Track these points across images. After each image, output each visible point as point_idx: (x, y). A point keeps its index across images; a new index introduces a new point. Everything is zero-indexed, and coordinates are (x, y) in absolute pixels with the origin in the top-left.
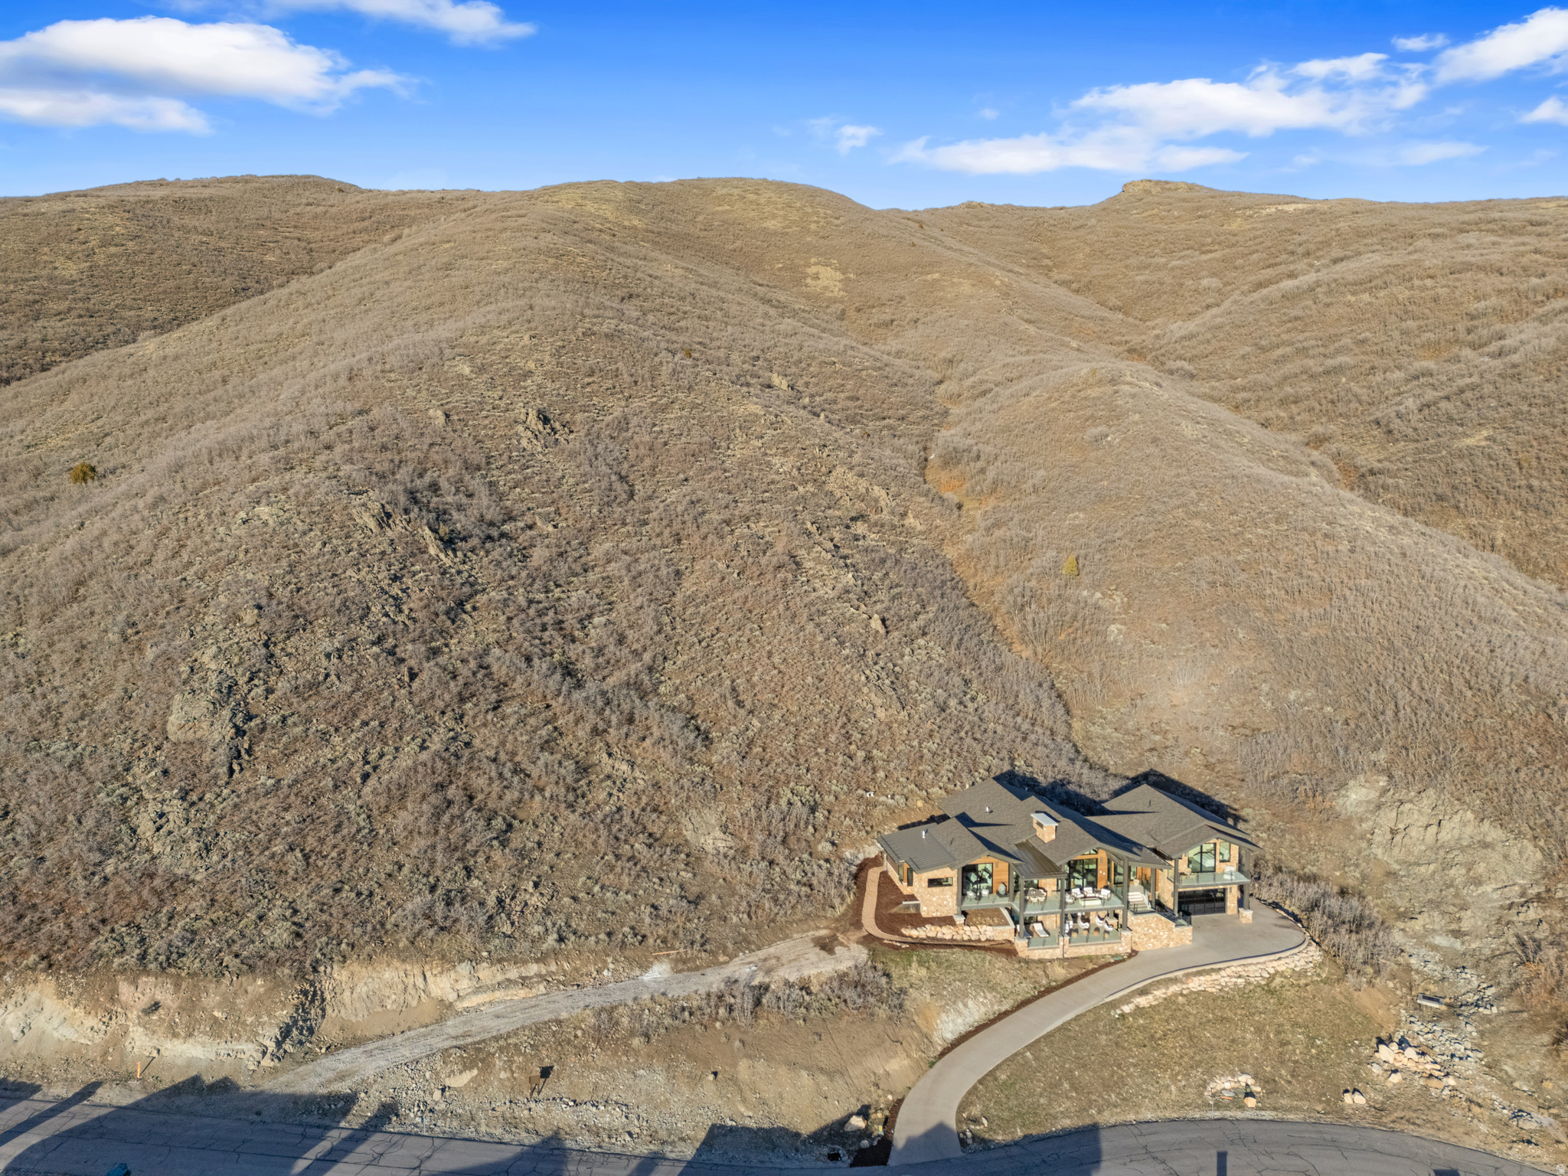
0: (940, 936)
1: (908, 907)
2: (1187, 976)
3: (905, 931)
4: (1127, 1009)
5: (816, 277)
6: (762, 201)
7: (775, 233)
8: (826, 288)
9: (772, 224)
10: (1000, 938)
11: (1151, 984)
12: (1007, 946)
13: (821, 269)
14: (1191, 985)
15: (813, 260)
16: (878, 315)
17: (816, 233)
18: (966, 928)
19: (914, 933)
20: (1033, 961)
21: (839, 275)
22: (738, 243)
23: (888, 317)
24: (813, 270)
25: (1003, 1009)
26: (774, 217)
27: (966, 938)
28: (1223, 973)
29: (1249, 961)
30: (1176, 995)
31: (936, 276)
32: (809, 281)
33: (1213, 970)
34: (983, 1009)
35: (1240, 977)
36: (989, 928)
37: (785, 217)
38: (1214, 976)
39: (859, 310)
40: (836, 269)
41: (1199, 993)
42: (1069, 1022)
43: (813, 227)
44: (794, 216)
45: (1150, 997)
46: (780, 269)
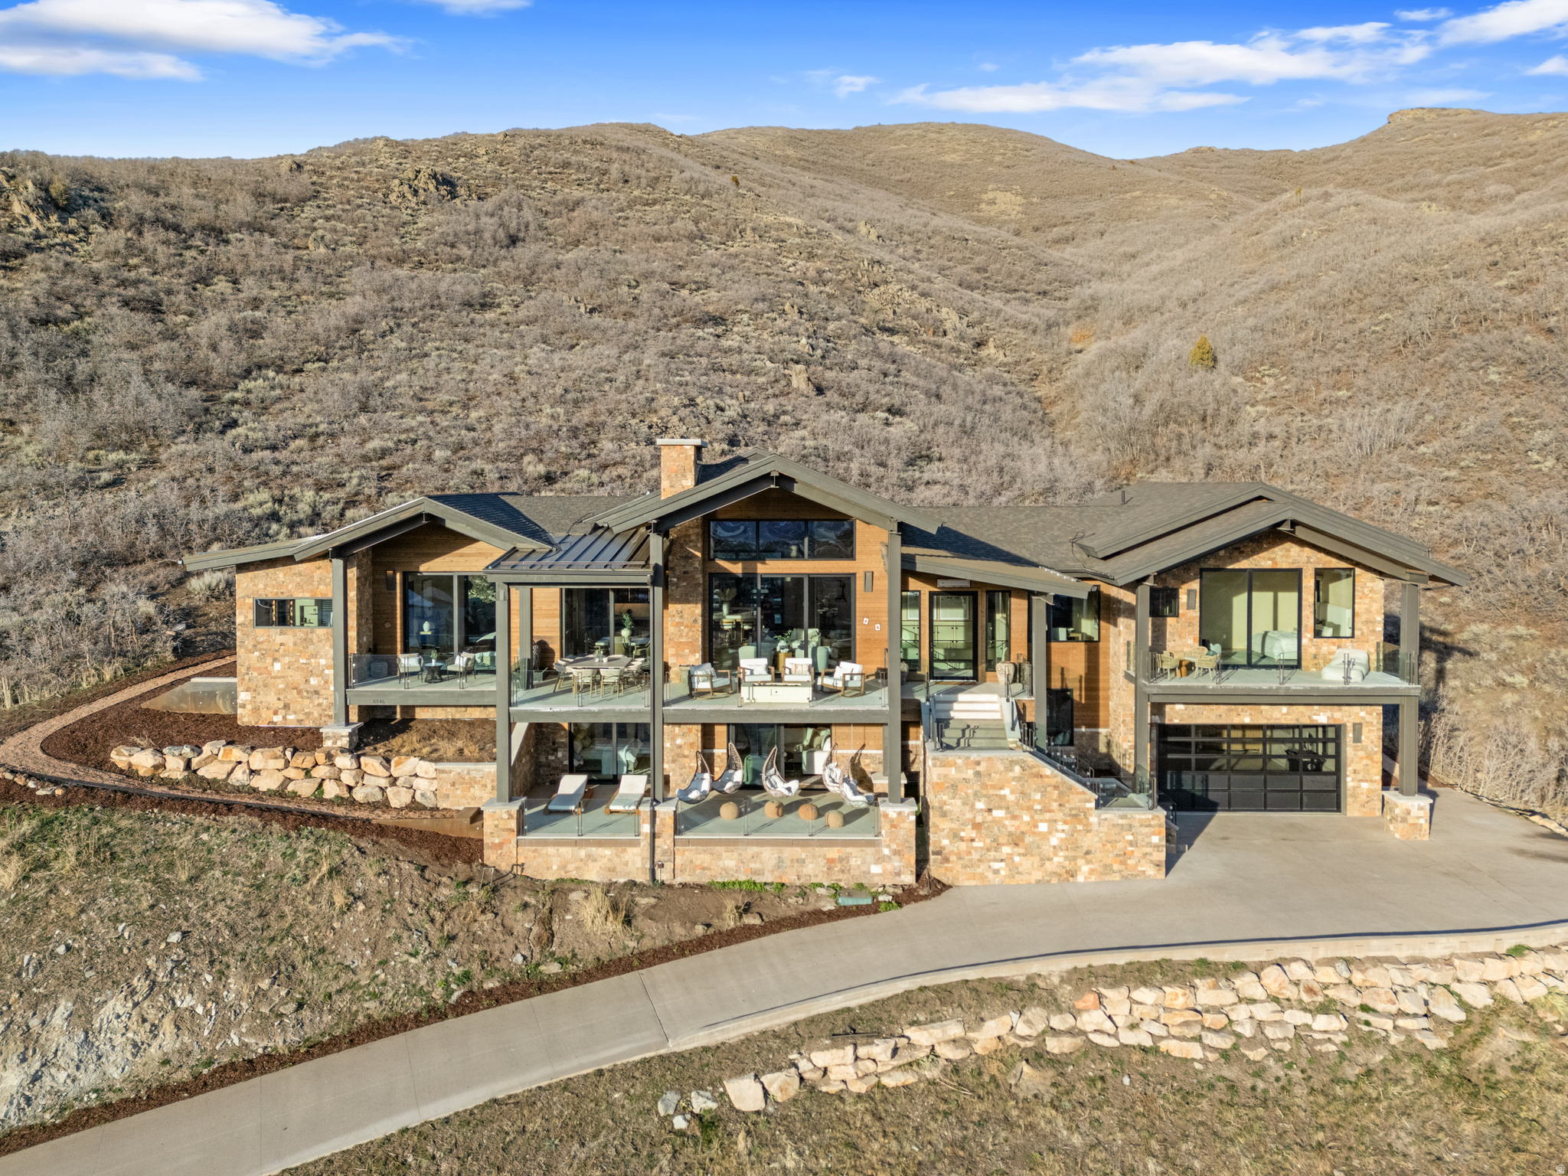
0: (240, 777)
1: (211, 695)
2: (1084, 980)
3: (120, 757)
4: (745, 1093)
5: (993, 202)
6: (944, 138)
7: (952, 165)
8: (1002, 212)
9: (949, 158)
10: (458, 801)
11: (907, 997)
12: (461, 829)
13: (999, 195)
14: (1091, 1020)
15: (990, 187)
16: (1057, 232)
17: (1000, 164)
18: (344, 761)
19: (143, 760)
20: (533, 885)
21: (1020, 199)
22: (908, 175)
23: (1068, 233)
24: (991, 195)
25: (258, 1046)
26: (955, 151)
27: (331, 790)
28: (1246, 983)
29: (1377, 947)
30: (1008, 1054)
31: (1137, 193)
32: (983, 206)
33: (1205, 968)
34: (168, 1040)
35: (1326, 1008)
36: (426, 768)
37: (967, 152)
38: (1207, 994)
39: (1036, 229)
40: (1017, 194)
41: (1119, 1057)
42: (423, 1133)
43: (997, 158)
44: (978, 149)
45: (880, 1049)
46: (950, 197)
